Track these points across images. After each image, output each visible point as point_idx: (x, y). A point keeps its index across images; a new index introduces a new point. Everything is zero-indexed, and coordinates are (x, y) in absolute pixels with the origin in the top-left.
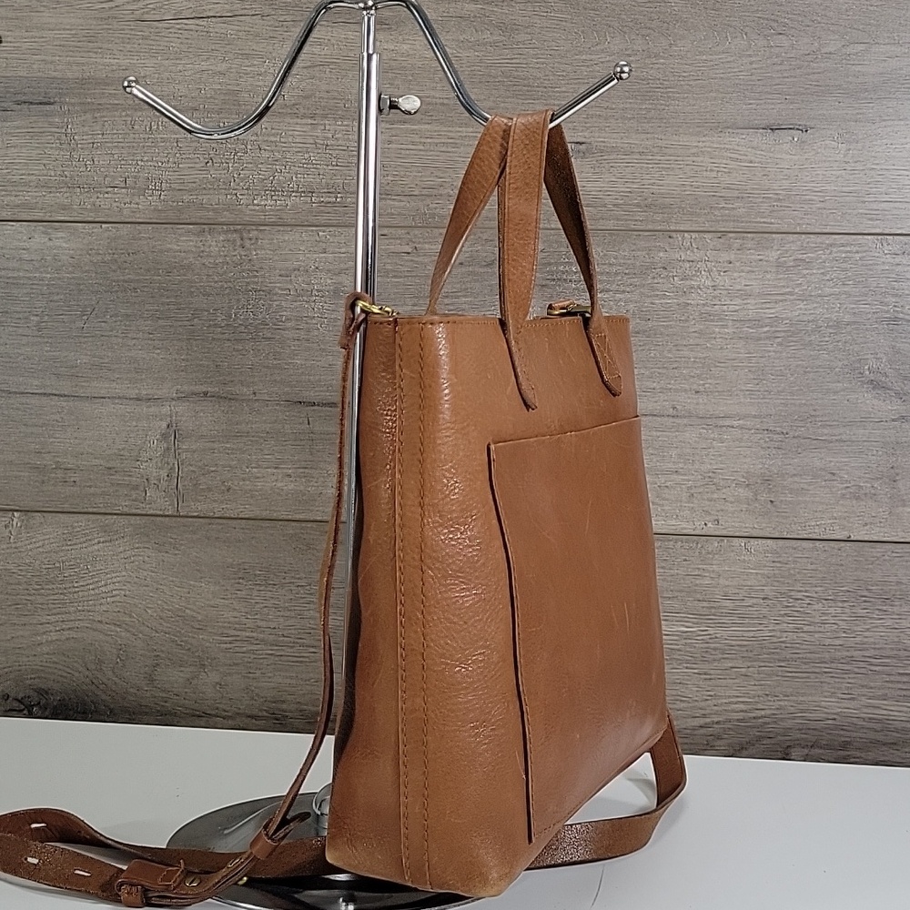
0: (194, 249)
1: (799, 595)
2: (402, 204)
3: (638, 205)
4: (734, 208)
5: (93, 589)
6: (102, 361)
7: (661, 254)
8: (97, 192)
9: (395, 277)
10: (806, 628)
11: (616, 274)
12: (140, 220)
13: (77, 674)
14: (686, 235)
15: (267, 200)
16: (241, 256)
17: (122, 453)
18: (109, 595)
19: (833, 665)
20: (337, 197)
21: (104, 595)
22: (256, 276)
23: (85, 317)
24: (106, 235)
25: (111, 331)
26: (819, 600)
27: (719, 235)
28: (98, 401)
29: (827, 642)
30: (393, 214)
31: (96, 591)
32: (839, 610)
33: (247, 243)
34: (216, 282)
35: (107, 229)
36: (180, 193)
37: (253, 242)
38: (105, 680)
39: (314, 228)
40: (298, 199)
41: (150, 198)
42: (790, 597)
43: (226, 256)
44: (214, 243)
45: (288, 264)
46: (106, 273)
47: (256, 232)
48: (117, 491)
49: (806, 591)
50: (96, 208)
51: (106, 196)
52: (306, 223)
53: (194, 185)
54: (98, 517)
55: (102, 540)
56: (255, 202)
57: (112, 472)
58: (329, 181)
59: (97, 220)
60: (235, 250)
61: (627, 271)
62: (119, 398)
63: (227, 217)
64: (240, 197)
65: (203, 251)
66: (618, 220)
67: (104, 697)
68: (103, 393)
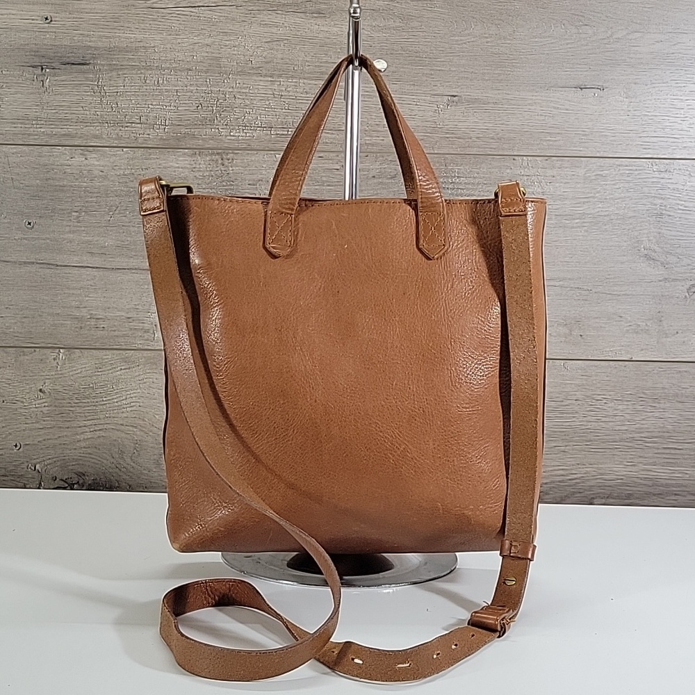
0: (188, 166)
1: (599, 397)
2: (334, 136)
3: (493, 138)
4: (556, 141)
5: (117, 402)
6: (123, 243)
7: (508, 171)
8: (120, 126)
9: (329, 185)
10: (604, 419)
11: (478, 184)
12: (150, 146)
13: (105, 461)
14: (524, 158)
15: (239, 132)
16: (221, 171)
17: (137, 307)
18: (128, 406)
19: (621, 443)
20: (288, 131)
21: (125, 406)
22: (232, 185)
23: (111, 213)
24: (126, 156)
25: (129, 222)
26: (612, 400)
27: (546, 158)
28: (120, 271)
29: (618, 428)
30: (327, 143)
31: (119, 403)
32: (625, 407)
33: (226, 162)
34: (204, 189)
35: (127, 153)
36: (179, 127)
37: (230, 161)
38: (125, 465)
39: (272, 152)
40: (261, 132)
41: (157, 131)
42: (593, 399)
43: (211, 171)
44: (202, 162)
45: (254, 177)
46: (126, 182)
47: (232, 155)
48: (134, 333)
49: (604, 395)
50: (119, 138)
51: (126, 129)
52: (267, 149)
53: (189, 122)
54: (121, 352)
55: (123, 368)
56: (232, 134)
57: (130, 320)
58: (283, 120)
59: (120, 145)
60: (217, 167)
61: (485, 182)
62: (136, 269)
63: (212, 144)
64: (221, 130)
65: (195, 168)
66: (479, 148)
67: (125, 477)
68: (124, 265)
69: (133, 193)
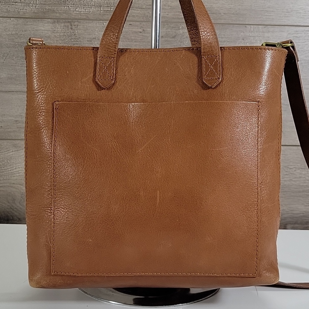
0: (51, 30)
1: (291, 167)
2: (138, 12)
3: (233, 14)
4: (270, 16)
5: (10, 170)
6: (12, 76)
7: (242, 34)
8: (8, 4)
9: (135, 42)
10: (294, 180)
11: (224, 42)
12: (27, 17)
13: (4, 205)
14: (252, 26)
15: (81, 9)
16: (71, 32)
17: (21, 114)
18: (17, 173)
19: (303, 193)
20: (111, 8)
21: (15, 173)
22: (78, 41)
23: (4, 58)
24: (13, 23)
25: (16, 63)
26: (299, 169)
27: (265, 26)
28: (11, 93)
29: (302, 184)
30: (134, 16)
31: (12, 171)
32: (306, 172)
33: (74, 27)
34: (61, 43)
35: (13, 21)
36: (44, 5)
37: (76, 26)
38: (16, 207)
39: (102, 21)
40: (95, 9)
41: (32, 7)
42: (288, 168)
43: (64, 32)
44: (59, 27)
45: (91, 36)
46: (13, 39)
47: (77, 23)
48: (20, 130)
49: (294, 165)
50: (8, 12)
51: (12, 6)
52: (98, 19)
53: (50, 2)
54: (12, 141)
55: (14, 150)
56: (77, 10)
57: (18, 122)
58: (108, 2)
59: (8, 16)
60: (68, 30)
61: (228, 40)
62: (20, 92)
63: (65, 16)
64: (70, 8)
65: (55, 31)
66: (225, 19)
67: (16, 214)
68: (13, 89)
69: (17, 46)
